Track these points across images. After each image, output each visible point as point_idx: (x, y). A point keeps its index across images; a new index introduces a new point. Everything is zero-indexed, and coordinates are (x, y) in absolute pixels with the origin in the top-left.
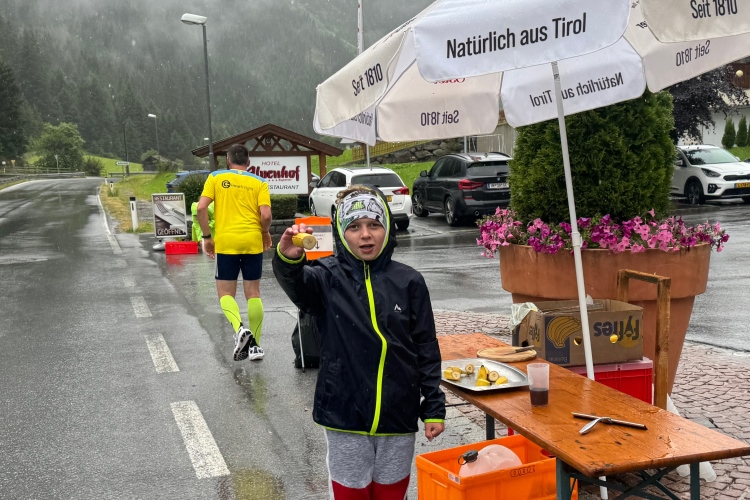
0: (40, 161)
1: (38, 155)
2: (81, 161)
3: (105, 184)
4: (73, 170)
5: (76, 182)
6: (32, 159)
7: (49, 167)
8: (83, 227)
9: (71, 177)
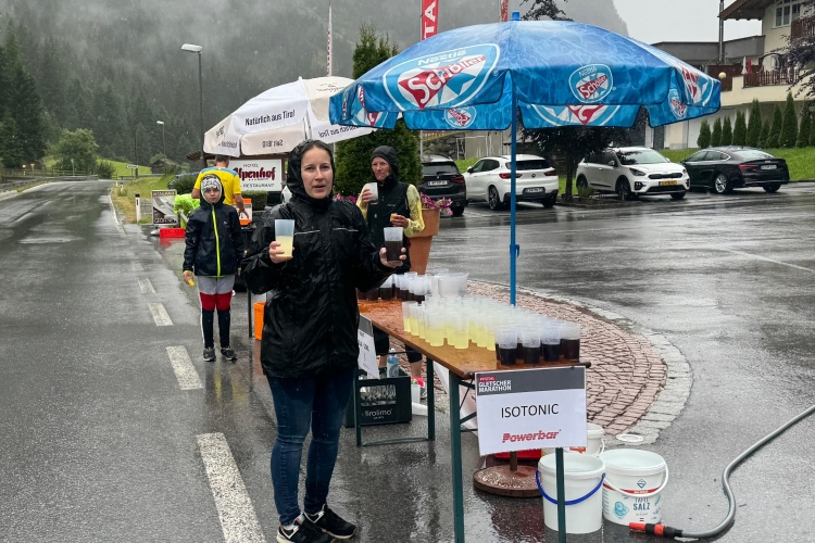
0: (58, 165)
1: (55, 158)
2: (94, 164)
3: (115, 185)
4: (87, 174)
5: (90, 184)
6: (50, 163)
7: (65, 170)
8: (96, 220)
9: (85, 179)
